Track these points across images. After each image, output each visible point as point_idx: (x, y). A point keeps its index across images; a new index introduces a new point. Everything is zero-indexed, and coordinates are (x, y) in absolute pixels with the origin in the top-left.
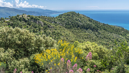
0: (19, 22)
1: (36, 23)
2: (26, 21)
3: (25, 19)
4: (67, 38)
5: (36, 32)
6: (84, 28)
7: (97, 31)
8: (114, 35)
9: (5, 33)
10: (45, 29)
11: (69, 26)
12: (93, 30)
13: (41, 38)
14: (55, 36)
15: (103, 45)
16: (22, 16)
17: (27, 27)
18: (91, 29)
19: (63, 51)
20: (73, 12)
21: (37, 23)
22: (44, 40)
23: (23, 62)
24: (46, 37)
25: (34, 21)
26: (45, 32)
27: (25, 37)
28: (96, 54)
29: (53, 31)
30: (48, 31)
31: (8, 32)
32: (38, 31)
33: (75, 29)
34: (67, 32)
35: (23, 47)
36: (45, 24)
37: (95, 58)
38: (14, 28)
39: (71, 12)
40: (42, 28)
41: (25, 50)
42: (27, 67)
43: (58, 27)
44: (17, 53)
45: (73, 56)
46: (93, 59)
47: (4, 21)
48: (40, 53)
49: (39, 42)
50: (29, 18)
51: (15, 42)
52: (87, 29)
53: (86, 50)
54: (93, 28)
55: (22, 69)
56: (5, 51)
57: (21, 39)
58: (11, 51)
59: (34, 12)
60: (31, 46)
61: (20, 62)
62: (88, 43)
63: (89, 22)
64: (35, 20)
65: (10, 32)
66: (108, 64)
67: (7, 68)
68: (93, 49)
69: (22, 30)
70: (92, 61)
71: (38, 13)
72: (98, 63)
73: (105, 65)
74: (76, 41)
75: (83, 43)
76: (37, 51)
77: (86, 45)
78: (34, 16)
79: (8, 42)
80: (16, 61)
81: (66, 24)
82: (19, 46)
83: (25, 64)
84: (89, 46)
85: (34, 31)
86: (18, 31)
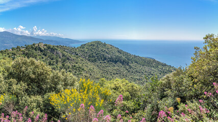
0: (34, 51)
1: (53, 53)
2: (41, 51)
3: (40, 49)
4: (91, 75)
5: (53, 65)
6: (113, 61)
7: (128, 64)
8: (147, 69)
9: (19, 63)
10: (64, 61)
11: (93, 59)
12: (123, 64)
13: (60, 74)
14: (75, 70)
15: (135, 80)
16: (39, 45)
17: (43, 58)
18: (121, 62)
19: (85, 92)
20: (98, 42)
21: (55, 53)
22: (62, 77)
23: (36, 100)
24: (65, 73)
25: (51, 52)
26: (63, 65)
27: (40, 71)
28: (128, 93)
29: (73, 65)
30: (68, 64)
31: (23, 63)
32: (55, 63)
33: (101, 62)
34: (91, 66)
35: (36, 82)
36: (63, 55)
37: (127, 99)
38: (28, 57)
39: (96, 42)
40: (60, 60)
41: (39, 86)
42: (39, 106)
43: (79, 60)
44: (30, 88)
45: (98, 98)
46: (124, 99)
47: (20, 50)
48: (56, 93)
49: (56, 78)
50: (45, 47)
51: (28, 75)
52: (116, 62)
53: (115, 89)
54: (124, 61)
55: (33, 108)
56: (17, 84)
57: (35, 73)
58: (24, 85)
59: (51, 41)
60: (46, 83)
61: (32, 99)
62: (116, 81)
63: (118, 54)
64: (53, 50)
65: (25, 63)
66: (142, 103)
67: (17, 102)
68: (123, 88)
69: (37, 62)
70: (123, 102)
71: (56, 42)
72: (130, 104)
73: (139, 105)
74: (102, 79)
75: (112, 81)
76: (53, 89)
77: (115, 83)
78: (51, 45)
79: (22, 74)
80: (28, 97)
81: (89, 56)
82: (32, 80)
83: (37, 103)
84: (118, 84)
85: (50, 63)
86: (33, 63)
